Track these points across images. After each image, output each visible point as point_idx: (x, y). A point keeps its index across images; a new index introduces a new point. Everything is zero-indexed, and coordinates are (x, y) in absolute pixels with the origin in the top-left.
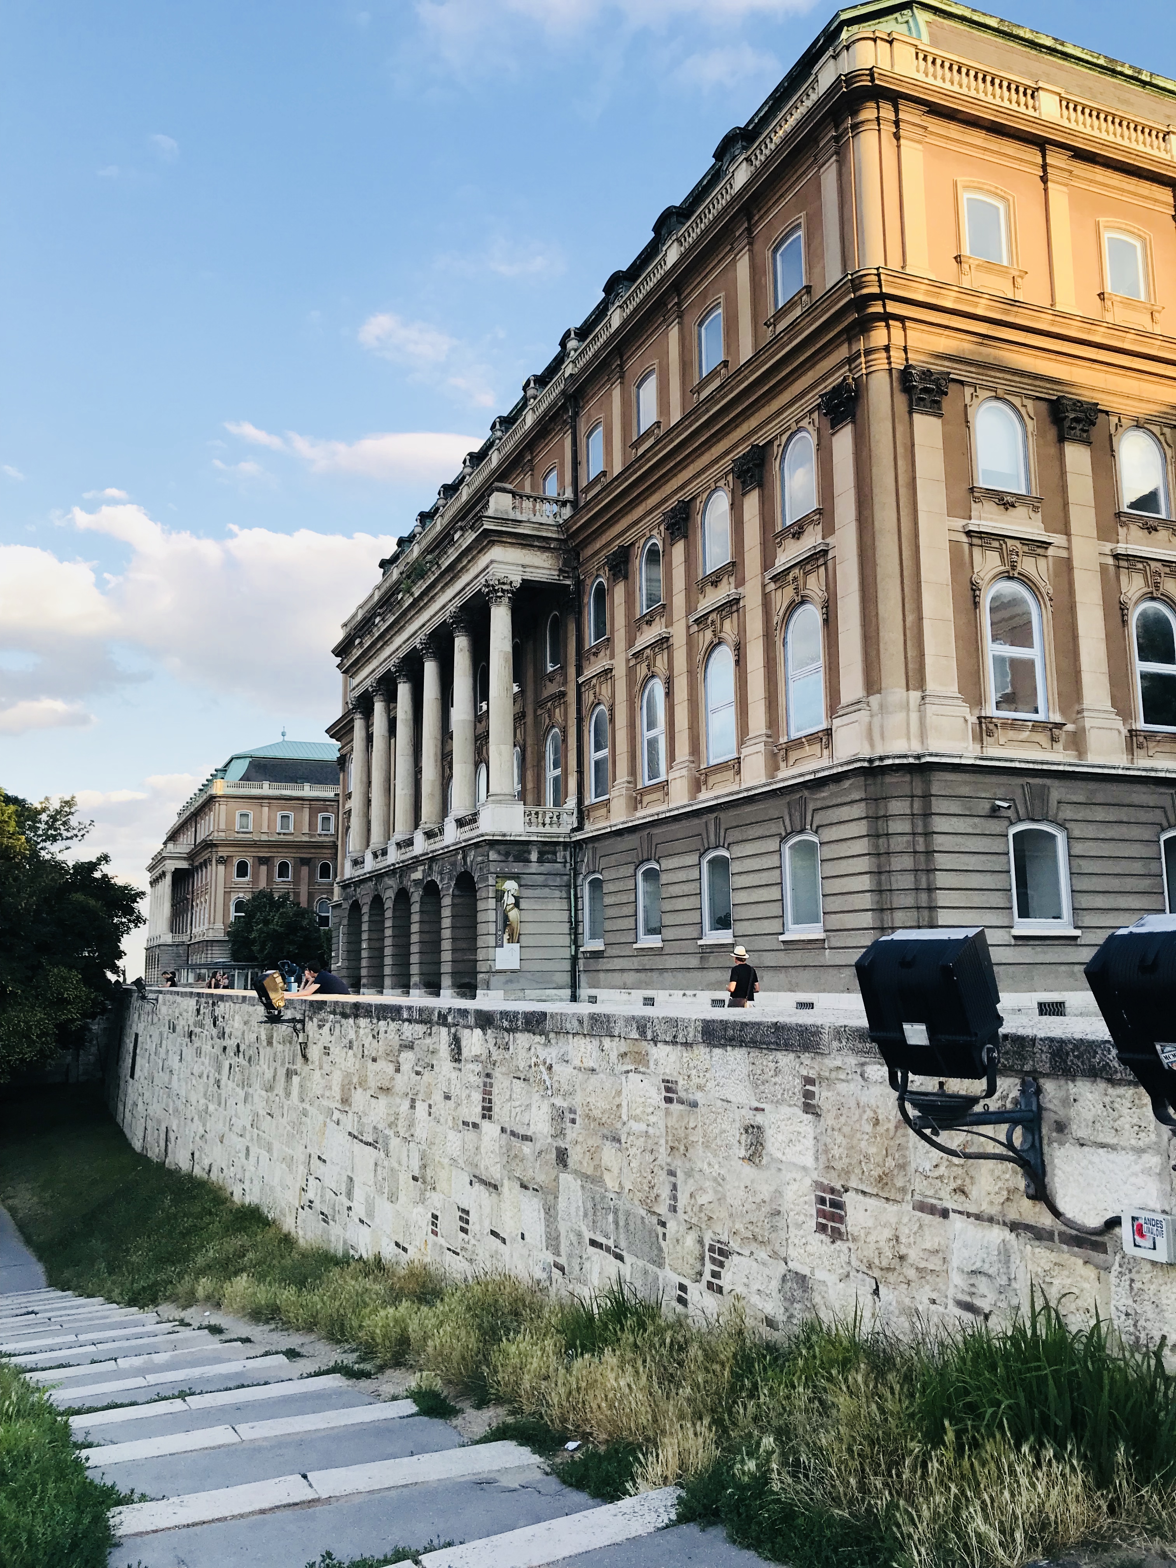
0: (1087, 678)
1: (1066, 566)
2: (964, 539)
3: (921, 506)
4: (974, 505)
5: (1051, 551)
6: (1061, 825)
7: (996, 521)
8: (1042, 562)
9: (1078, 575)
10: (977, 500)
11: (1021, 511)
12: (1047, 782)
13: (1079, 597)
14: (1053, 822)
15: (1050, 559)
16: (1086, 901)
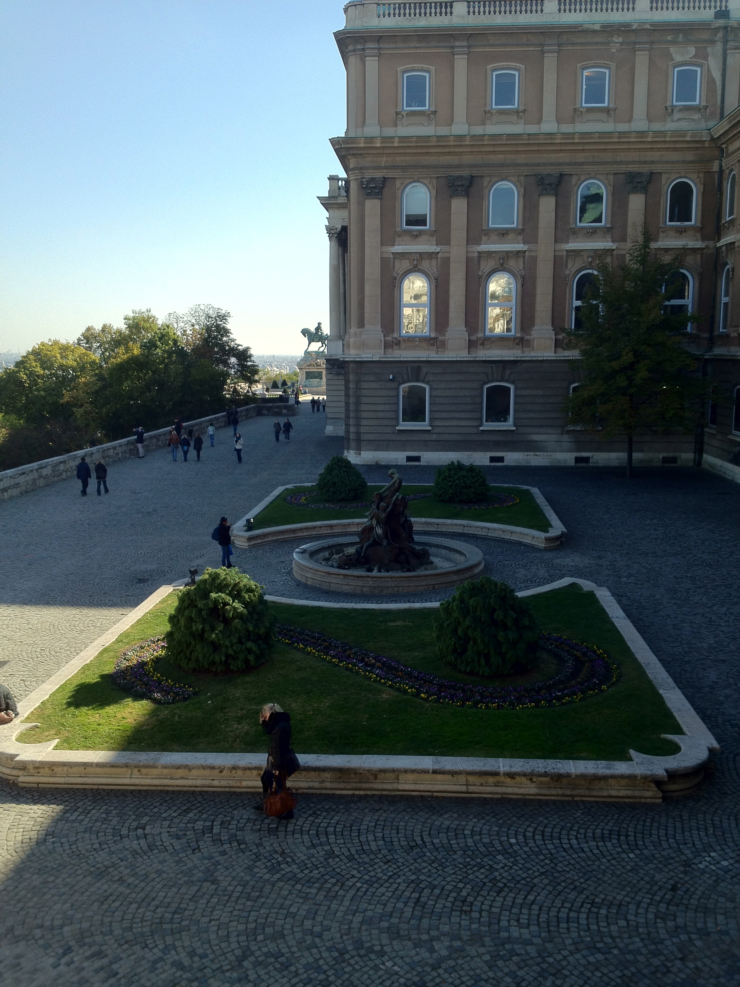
0: (452, 315)
1: (446, 262)
2: (391, 256)
3: (367, 244)
4: (397, 239)
5: (439, 255)
6: (428, 383)
7: (408, 245)
8: (434, 262)
9: (453, 266)
10: (400, 236)
11: (424, 238)
12: (422, 365)
13: (452, 276)
14: (423, 382)
15: (439, 259)
16: (436, 415)
